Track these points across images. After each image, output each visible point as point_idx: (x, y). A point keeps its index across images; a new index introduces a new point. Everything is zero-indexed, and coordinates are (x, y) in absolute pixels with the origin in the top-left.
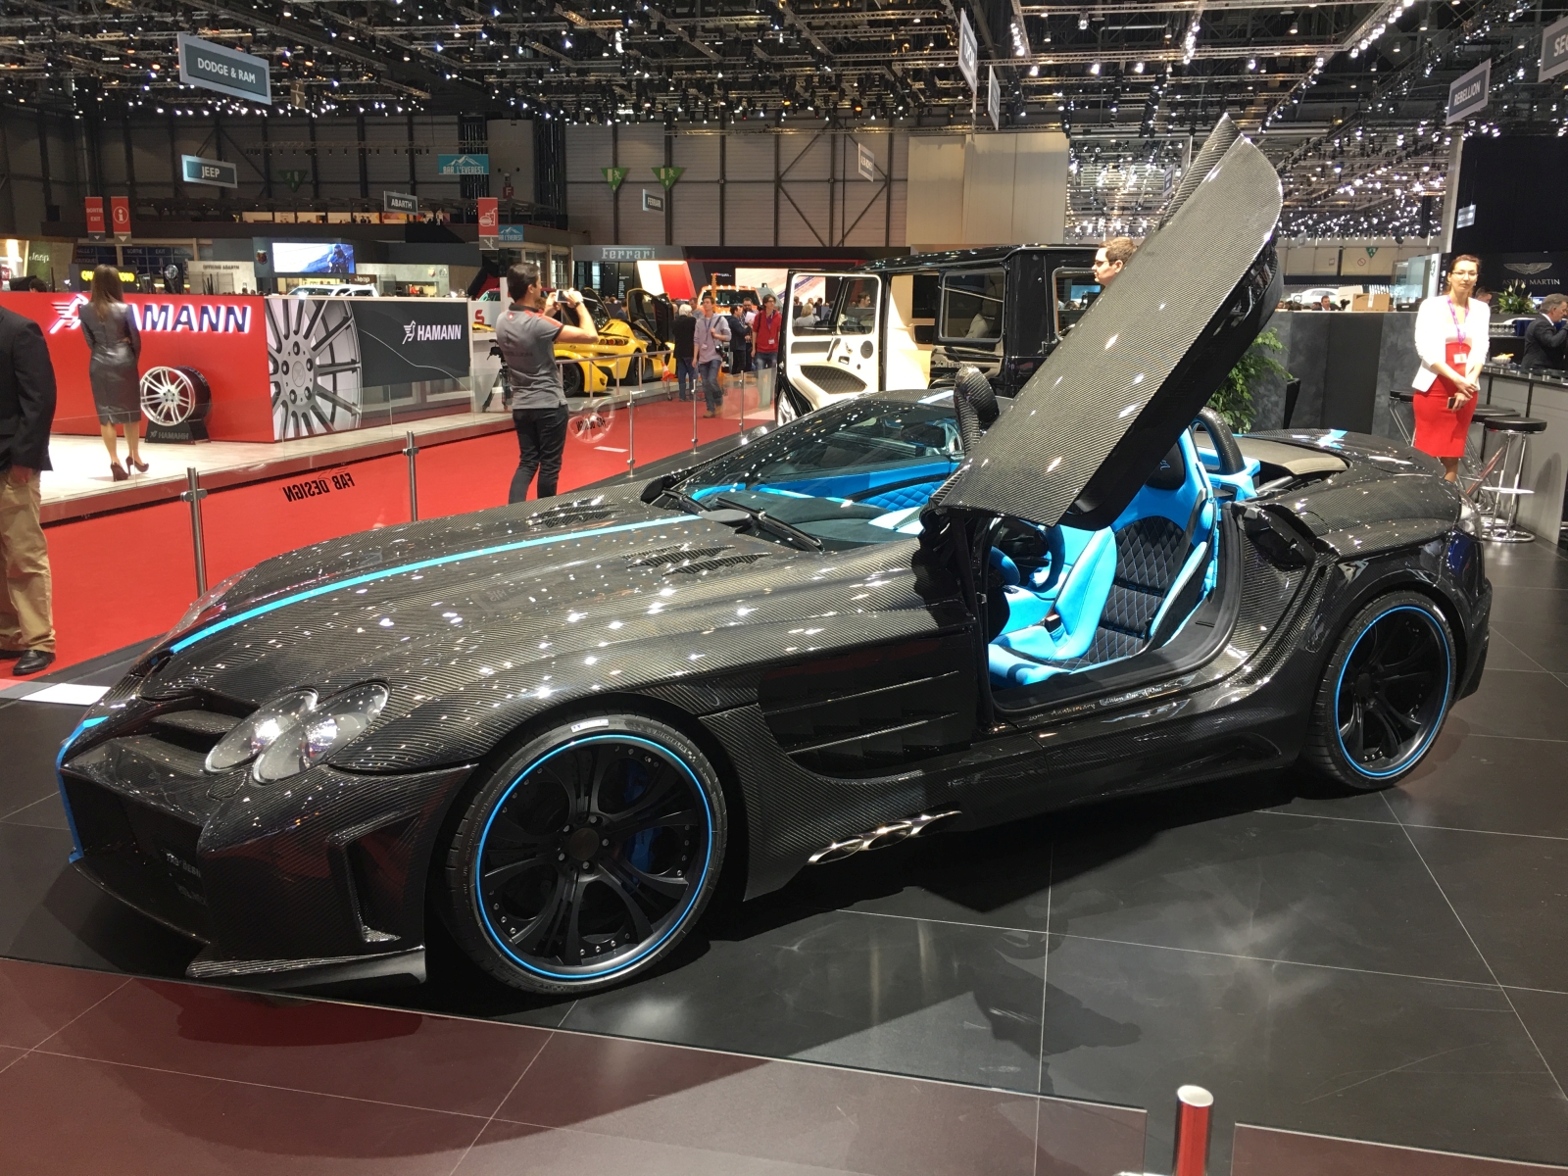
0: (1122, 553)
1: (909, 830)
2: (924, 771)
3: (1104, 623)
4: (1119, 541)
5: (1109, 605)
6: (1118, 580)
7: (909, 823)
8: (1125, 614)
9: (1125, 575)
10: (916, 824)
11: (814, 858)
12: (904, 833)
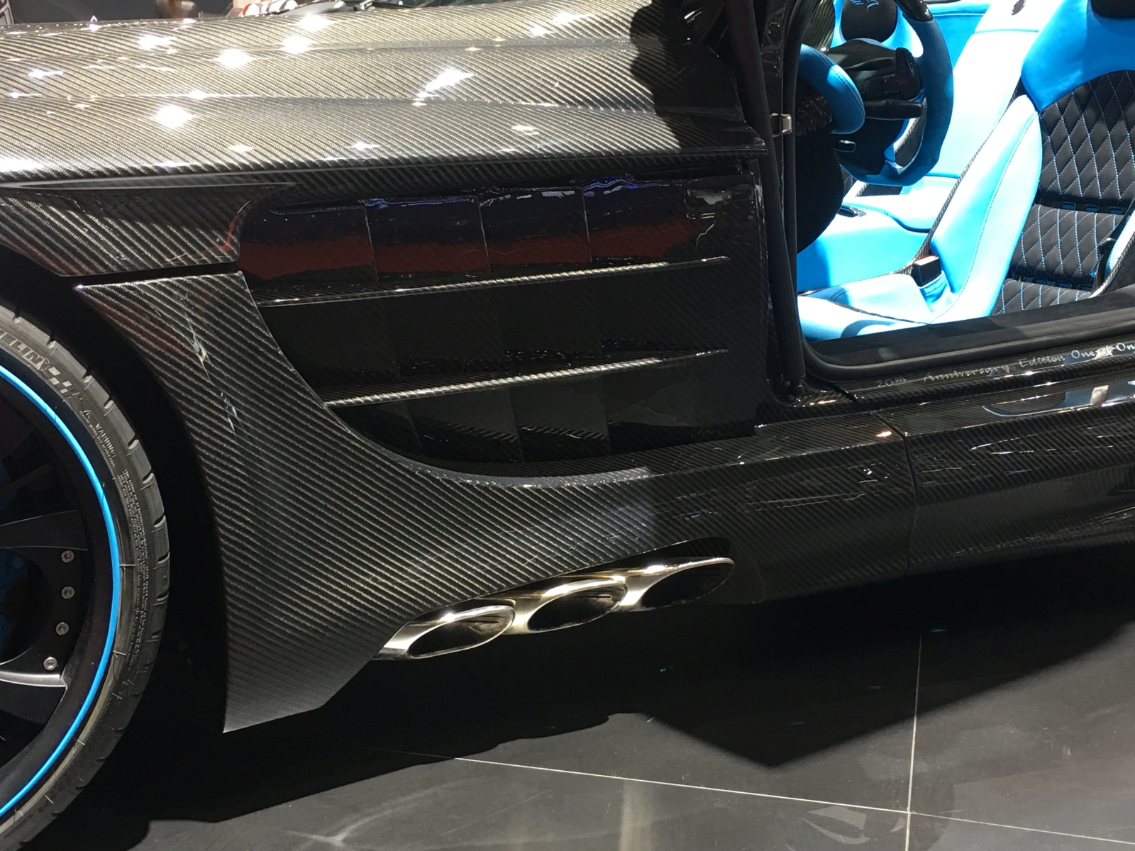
0: (1051, 146)
1: (617, 592)
2: (652, 470)
3: (1017, 271)
4: (1047, 127)
5: (1027, 239)
6: (1045, 196)
7: (617, 579)
8: (1057, 251)
9: (1057, 184)
10: (635, 581)
11: (400, 644)
12: (606, 600)
